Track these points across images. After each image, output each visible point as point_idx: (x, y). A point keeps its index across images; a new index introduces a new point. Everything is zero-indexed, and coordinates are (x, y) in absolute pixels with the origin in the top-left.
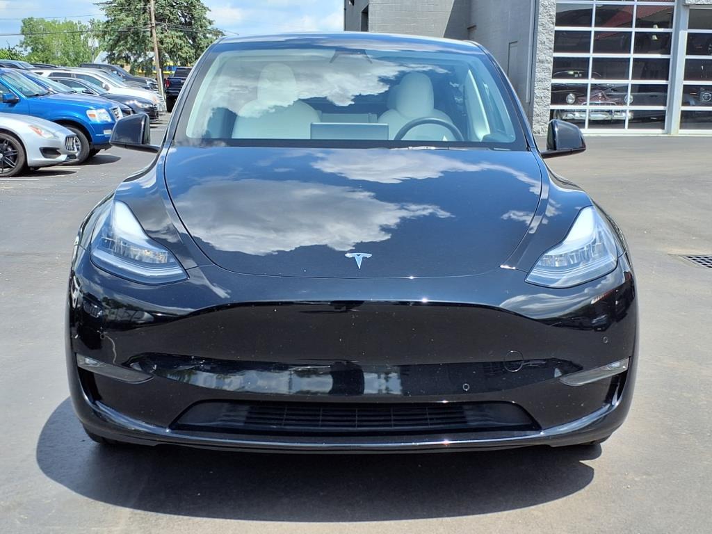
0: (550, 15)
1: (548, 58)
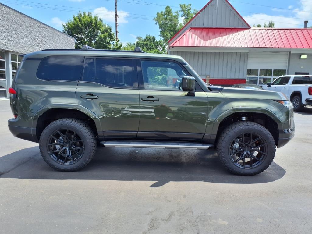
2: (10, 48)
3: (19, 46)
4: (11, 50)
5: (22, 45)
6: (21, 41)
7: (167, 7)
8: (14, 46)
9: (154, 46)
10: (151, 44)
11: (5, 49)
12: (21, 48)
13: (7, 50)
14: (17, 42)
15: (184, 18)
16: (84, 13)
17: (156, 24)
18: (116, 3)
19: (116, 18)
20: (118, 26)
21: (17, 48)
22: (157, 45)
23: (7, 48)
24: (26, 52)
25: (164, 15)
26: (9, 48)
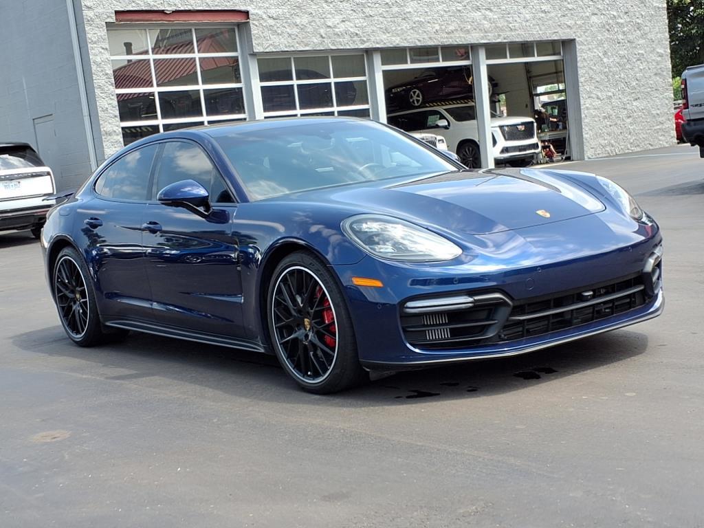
0: (107, 74)
1: (115, 128)
2: (373, 38)
3: (405, 25)
4: (377, 43)
5: (417, 19)
6: (410, 10)
8: (386, 31)
11: (356, 47)
12: (412, 28)
13: (362, 47)
14: (397, 17)
21: (398, 35)
23: (363, 42)
24: (430, 38)
26: (368, 40)
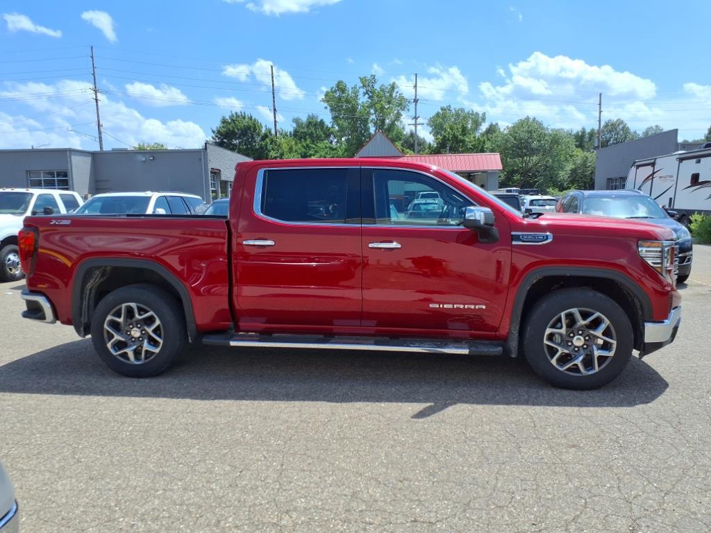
7: (339, 83)
9: (323, 136)
10: (318, 133)
15: (367, 96)
16: (236, 114)
17: (326, 108)
18: (274, 94)
19: (275, 114)
20: (277, 124)
22: (328, 133)
25: (335, 92)
